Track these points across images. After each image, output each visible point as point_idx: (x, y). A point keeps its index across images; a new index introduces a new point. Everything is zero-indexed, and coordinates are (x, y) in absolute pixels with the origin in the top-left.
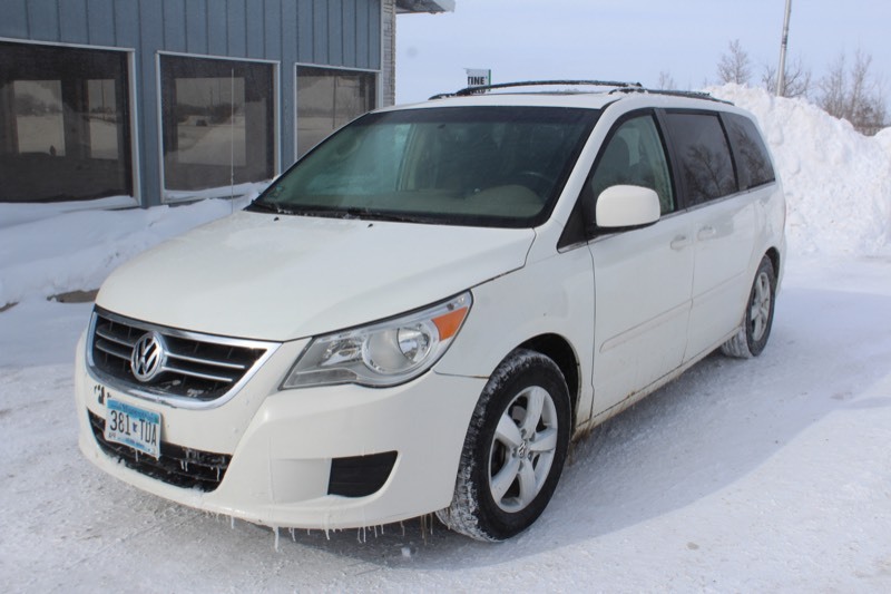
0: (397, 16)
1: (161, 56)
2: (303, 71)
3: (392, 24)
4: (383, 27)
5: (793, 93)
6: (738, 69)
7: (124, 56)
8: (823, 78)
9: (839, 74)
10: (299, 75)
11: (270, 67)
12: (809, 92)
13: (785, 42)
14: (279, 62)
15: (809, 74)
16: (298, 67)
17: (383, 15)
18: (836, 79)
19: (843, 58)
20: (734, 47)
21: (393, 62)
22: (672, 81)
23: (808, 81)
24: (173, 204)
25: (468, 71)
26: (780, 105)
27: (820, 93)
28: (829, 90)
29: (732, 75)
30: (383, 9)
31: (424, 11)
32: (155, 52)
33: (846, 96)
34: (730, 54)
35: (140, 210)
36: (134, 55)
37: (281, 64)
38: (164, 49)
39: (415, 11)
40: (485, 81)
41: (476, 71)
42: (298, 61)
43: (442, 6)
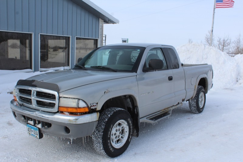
0: (104, 24)
1: (40, 35)
2: (77, 39)
3: (102, 26)
4: (100, 27)
5: (226, 45)
7: (31, 35)
8: (235, 41)
9: (239, 40)
10: (76, 39)
11: (69, 38)
12: (230, 45)
13: (212, 31)
14: (71, 36)
16: (76, 38)
17: (100, 24)
19: (240, 35)
21: (102, 36)
23: (230, 41)
24: (41, 71)
25: (122, 39)
27: (234, 45)
28: (236, 44)
31: (111, 23)
35: (33, 72)
36: (33, 34)
38: (41, 33)
39: (109, 23)
40: (127, 41)
41: (124, 39)
42: (76, 36)
43: (116, 22)
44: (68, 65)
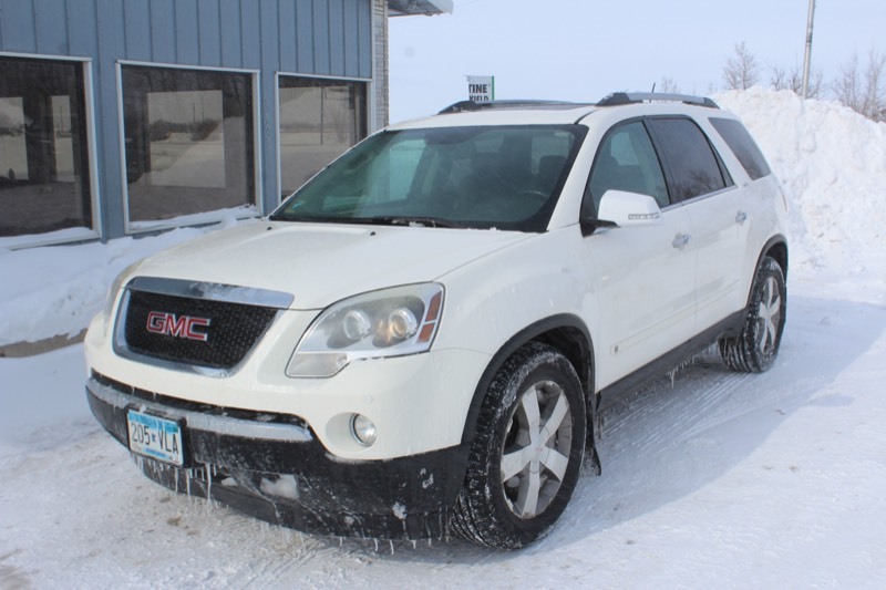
0: (390, 19)
1: (123, 66)
2: (287, 82)
3: (384, 27)
4: (375, 31)
6: (744, 73)
7: (79, 66)
8: (836, 80)
9: (852, 75)
10: (280, 86)
11: (249, 77)
13: (809, 40)
14: (258, 71)
15: (820, 77)
16: (280, 76)
17: (375, 19)
18: (849, 81)
20: (740, 50)
21: (385, 70)
22: (675, 87)
23: (819, 83)
24: (138, 236)
25: (469, 78)
26: (812, 109)
27: (831, 96)
28: (841, 93)
29: (739, 79)
30: (373, 12)
31: (419, 13)
32: (116, 62)
33: (859, 98)
34: (736, 58)
35: (99, 244)
36: (89, 65)
37: (261, 74)
38: (126, 59)
39: (408, 13)
40: (489, 89)
41: (478, 77)
42: (280, 70)
43: (440, 8)
44: (251, 200)
